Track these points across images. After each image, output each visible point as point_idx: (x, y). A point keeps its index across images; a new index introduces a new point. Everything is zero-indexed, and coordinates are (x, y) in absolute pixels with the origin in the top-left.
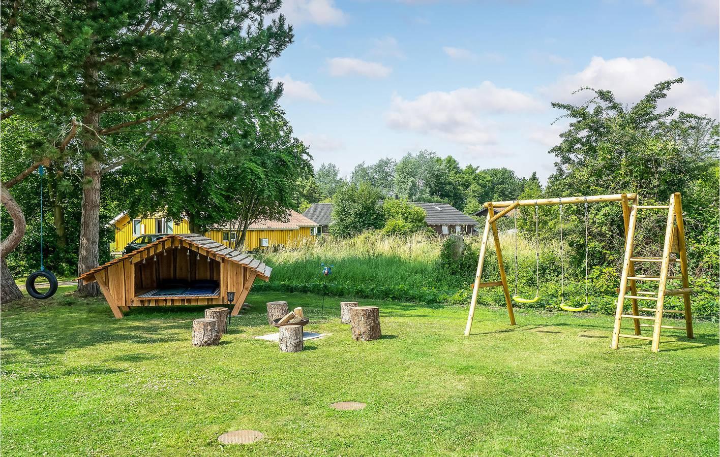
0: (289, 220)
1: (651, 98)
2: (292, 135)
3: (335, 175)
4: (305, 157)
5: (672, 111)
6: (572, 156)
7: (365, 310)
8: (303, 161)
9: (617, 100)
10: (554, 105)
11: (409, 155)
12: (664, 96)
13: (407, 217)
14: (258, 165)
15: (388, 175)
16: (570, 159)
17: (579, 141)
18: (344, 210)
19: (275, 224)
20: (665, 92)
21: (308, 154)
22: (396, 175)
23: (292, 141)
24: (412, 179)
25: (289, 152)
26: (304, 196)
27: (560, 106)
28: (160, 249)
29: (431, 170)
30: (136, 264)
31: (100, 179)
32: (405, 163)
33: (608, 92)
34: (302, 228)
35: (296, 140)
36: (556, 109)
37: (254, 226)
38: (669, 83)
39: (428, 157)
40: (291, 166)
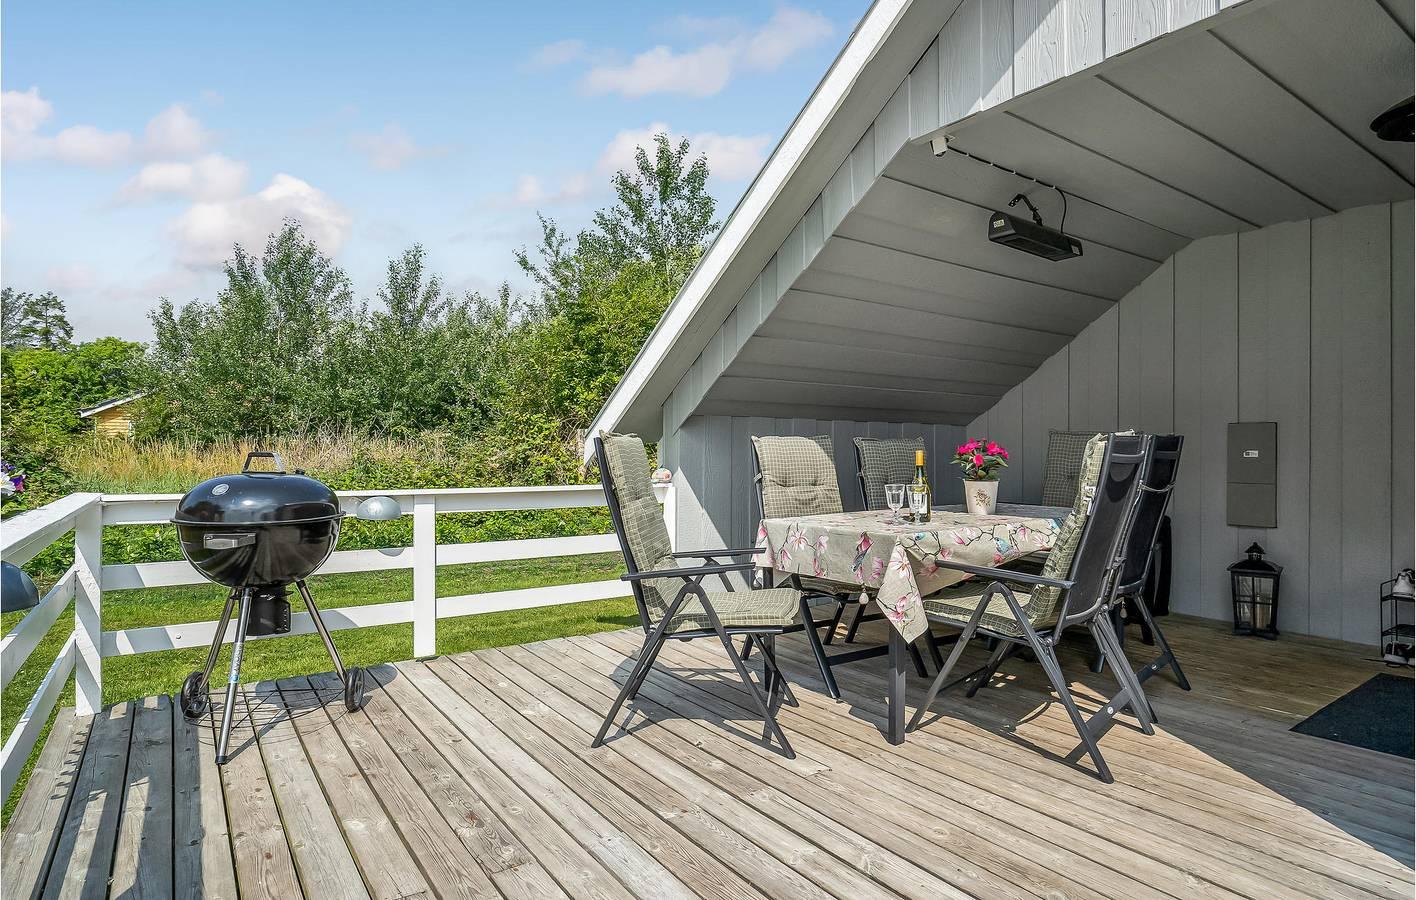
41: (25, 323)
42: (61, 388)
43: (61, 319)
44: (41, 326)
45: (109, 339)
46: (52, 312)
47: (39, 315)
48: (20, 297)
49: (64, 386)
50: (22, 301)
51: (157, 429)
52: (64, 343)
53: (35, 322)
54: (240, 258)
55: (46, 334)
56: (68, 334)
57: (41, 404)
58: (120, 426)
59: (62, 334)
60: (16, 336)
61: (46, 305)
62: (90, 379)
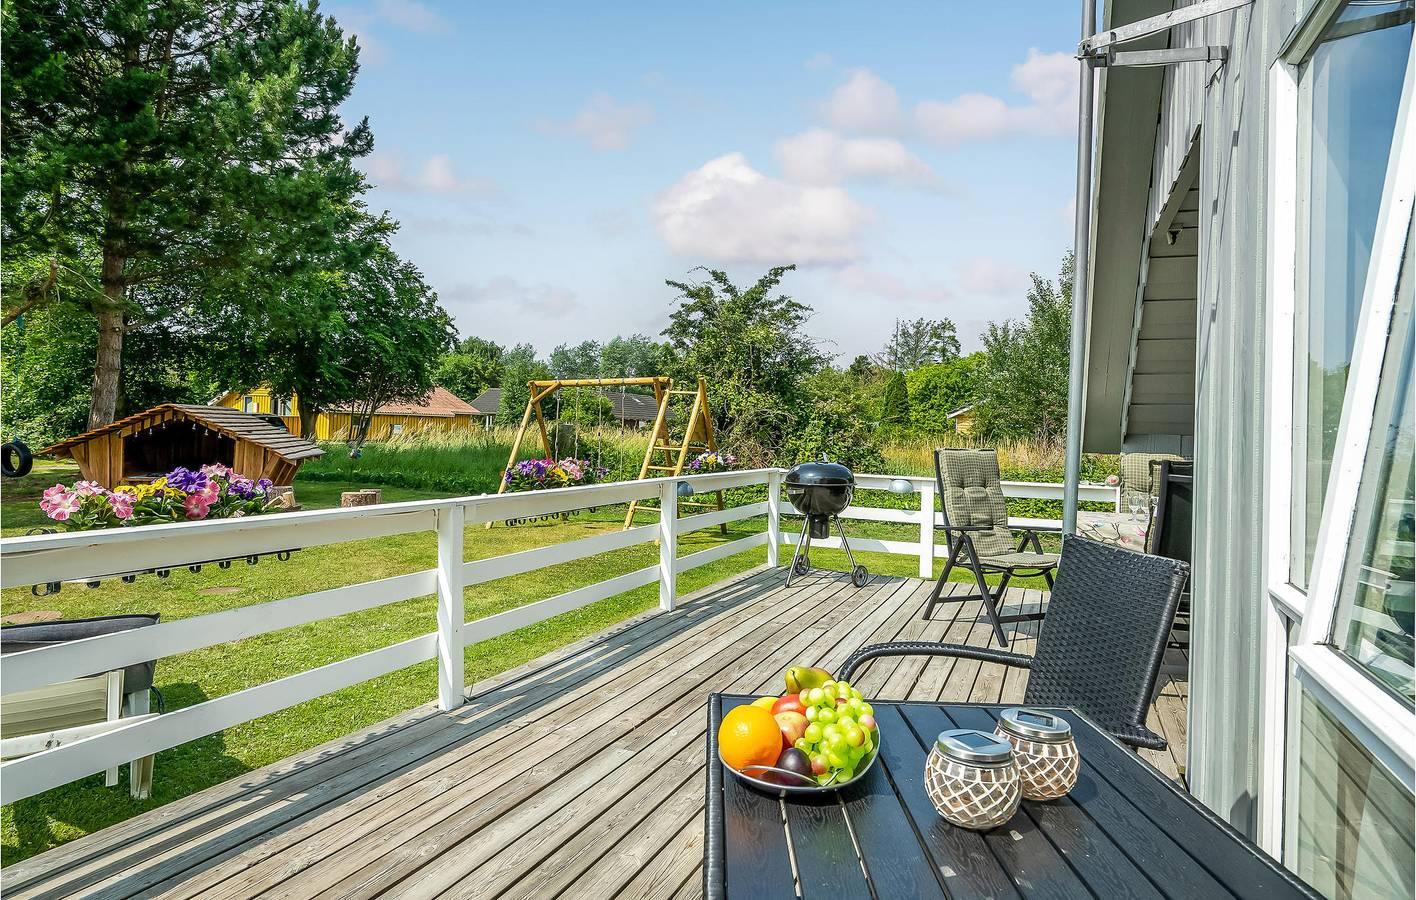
0: (428, 404)
1: (765, 284)
2: (437, 304)
3: (532, 357)
4: (449, 329)
5: (782, 299)
6: (686, 341)
7: (355, 496)
8: (448, 334)
9: (732, 282)
10: (668, 283)
11: (619, 338)
12: (778, 282)
13: (589, 408)
14: (387, 336)
15: (592, 360)
16: (684, 343)
17: (690, 323)
18: (514, 397)
19: (413, 408)
20: (779, 278)
21: (453, 327)
22: (600, 360)
23: (436, 310)
24: (619, 366)
25: (431, 323)
26: (484, 379)
27: (675, 284)
28: (158, 421)
29: (644, 357)
30: (126, 439)
31: (121, 338)
32: (614, 345)
33: (723, 273)
34: (458, 415)
35: (440, 308)
36: (670, 287)
37: (383, 409)
38: (783, 269)
39: (642, 342)
40: (430, 340)
41: (931, 344)
42: (944, 395)
43: (953, 338)
44: (939, 346)
45: (978, 353)
46: (948, 333)
47: (939, 337)
48: (928, 324)
49: (946, 393)
50: (929, 328)
51: (984, 429)
52: (955, 357)
53: (937, 343)
54: (1038, 283)
55: (944, 351)
56: (957, 349)
57: (932, 408)
58: (964, 427)
59: (953, 350)
60: (925, 354)
61: (944, 328)
62: (963, 386)
